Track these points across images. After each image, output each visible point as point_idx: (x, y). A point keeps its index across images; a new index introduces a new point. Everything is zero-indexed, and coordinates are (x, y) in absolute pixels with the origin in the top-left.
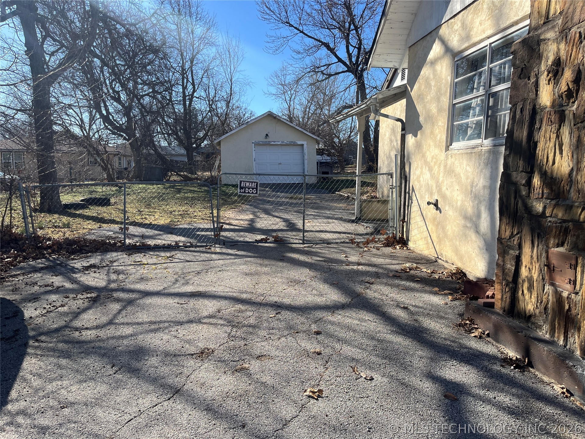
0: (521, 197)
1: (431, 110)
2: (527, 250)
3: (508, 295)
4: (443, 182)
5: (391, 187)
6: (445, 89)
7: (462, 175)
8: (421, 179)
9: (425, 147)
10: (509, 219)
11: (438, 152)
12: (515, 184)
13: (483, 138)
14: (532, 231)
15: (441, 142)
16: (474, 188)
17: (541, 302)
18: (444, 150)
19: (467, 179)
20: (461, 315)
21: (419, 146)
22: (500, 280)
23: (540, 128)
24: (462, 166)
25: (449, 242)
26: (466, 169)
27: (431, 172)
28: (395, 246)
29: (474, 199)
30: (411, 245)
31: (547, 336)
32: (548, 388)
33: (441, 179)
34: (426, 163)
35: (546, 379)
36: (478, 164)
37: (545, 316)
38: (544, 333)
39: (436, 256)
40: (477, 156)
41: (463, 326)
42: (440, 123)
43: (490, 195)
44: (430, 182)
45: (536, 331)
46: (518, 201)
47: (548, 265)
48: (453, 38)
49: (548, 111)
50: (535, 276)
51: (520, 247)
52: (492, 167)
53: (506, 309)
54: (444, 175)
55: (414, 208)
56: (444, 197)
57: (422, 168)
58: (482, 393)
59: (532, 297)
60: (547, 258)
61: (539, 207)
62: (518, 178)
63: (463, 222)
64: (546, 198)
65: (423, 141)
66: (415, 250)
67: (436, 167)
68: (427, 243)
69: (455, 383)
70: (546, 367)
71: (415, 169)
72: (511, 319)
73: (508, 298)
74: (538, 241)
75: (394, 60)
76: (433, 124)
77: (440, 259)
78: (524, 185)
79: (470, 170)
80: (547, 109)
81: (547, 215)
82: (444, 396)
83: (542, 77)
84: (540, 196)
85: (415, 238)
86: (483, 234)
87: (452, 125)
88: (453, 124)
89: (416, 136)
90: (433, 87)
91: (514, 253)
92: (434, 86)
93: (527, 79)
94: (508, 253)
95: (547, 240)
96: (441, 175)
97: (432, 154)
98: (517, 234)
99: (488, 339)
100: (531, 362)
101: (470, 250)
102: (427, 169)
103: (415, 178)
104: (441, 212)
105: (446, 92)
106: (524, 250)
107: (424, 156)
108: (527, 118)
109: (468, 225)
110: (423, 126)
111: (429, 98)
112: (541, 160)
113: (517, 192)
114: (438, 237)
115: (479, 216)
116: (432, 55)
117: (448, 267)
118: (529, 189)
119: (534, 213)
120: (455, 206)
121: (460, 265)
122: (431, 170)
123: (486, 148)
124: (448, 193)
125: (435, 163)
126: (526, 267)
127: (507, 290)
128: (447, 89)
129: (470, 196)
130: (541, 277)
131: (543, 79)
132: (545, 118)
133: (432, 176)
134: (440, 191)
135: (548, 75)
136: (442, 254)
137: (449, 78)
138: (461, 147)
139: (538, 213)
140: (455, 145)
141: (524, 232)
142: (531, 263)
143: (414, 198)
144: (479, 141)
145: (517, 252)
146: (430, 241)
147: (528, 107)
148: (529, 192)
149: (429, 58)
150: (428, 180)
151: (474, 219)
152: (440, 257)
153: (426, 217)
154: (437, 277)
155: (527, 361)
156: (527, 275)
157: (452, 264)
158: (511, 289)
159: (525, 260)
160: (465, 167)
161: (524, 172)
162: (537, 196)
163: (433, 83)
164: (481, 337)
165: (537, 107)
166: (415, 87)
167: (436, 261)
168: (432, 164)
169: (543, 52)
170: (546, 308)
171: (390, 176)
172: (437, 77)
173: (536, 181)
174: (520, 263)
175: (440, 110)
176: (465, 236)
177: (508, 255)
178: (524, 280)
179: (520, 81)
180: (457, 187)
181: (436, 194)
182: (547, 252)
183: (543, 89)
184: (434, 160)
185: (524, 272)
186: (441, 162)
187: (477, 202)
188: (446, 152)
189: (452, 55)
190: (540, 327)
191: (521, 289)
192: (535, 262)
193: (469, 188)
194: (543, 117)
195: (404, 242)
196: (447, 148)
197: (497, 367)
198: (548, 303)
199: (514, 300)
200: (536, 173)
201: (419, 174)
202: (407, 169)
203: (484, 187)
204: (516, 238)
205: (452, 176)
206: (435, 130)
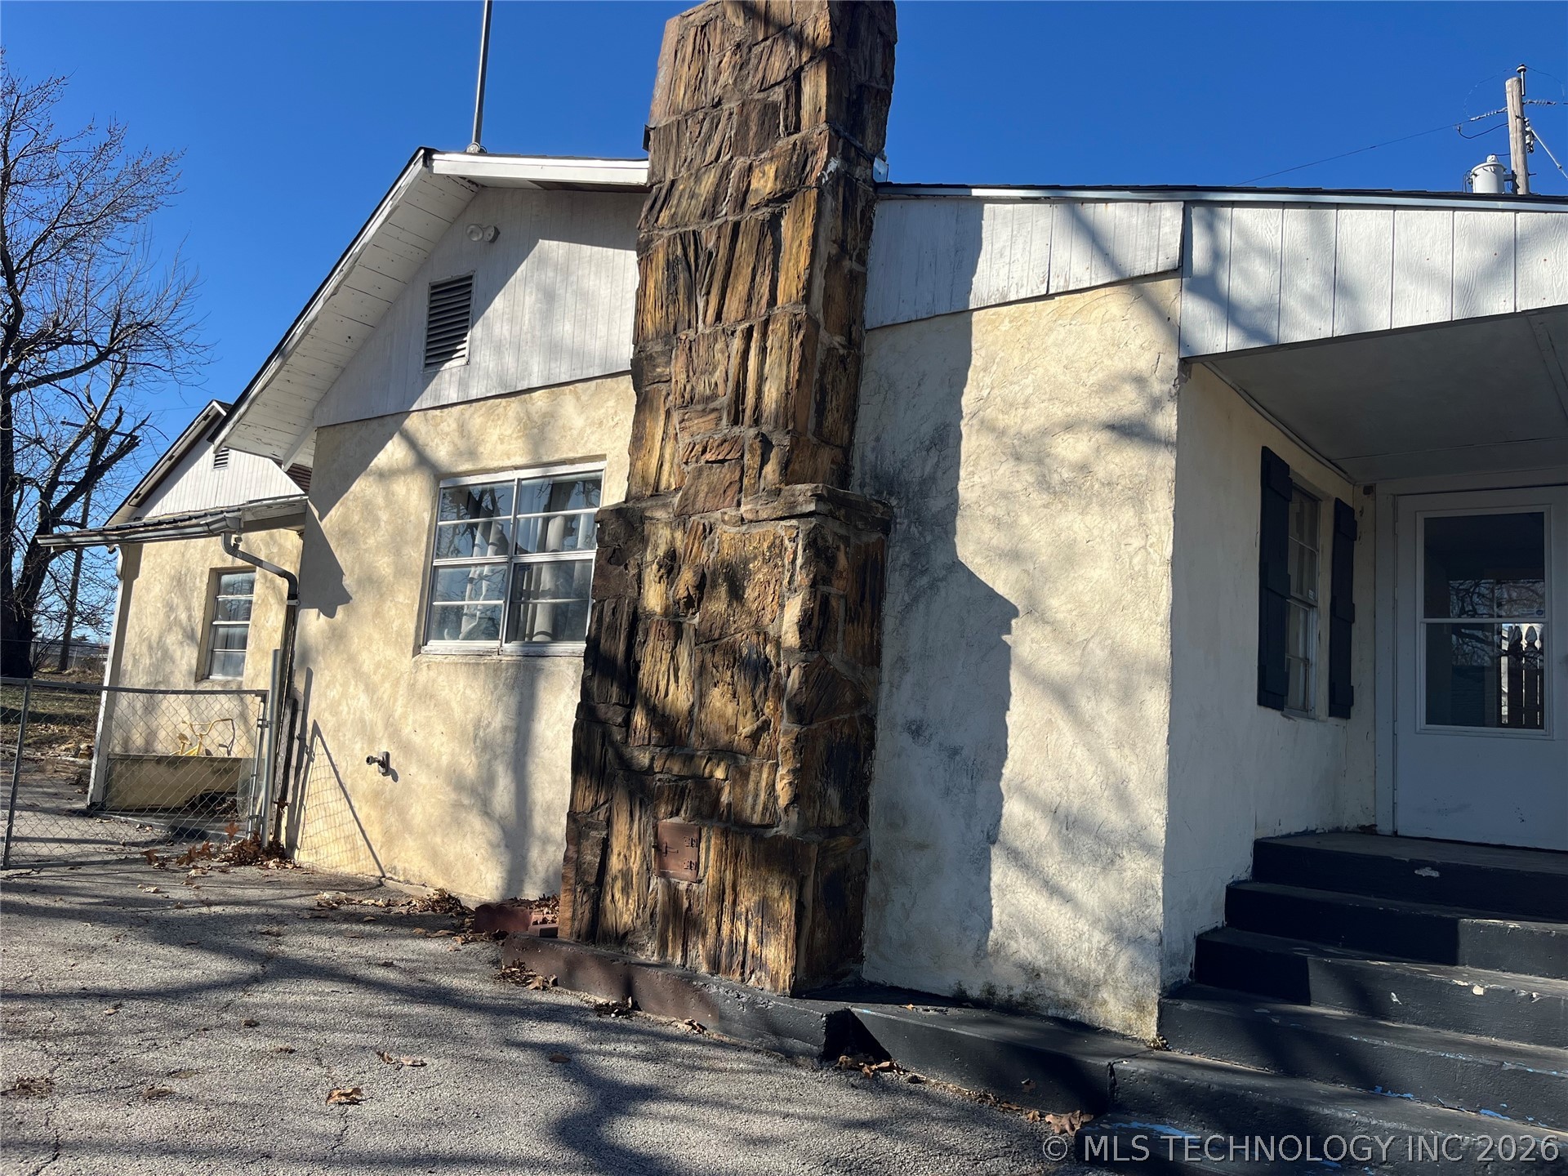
0: (613, 743)
1: (375, 567)
2: (621, 826)
3: (587, 908)
4: (404, 716)
5: (260, 723)
6: (416, 533)
7: (454, 705)
8: (344, 708)
9: (356, 640)
10: (591, 779)
11: (394, 655)
12: (604, 723)
13: (501, 640)
14: (631, 797)
15: (401, 636)
16: (482, 730)
17: (645, 907)
18: (411, 653)
19: (467, 713)
20: (496, 963)
21: (337, 637)
22: (570, 885)
23: (645, 642)
24: (454, 687)
25: (415, 840)
26: (464, 693)
27: (374, 692)
28: (262, 862)
29: (481, 752)
30: (301, 857)
31: (655, 958)
32: (670, 1028)
33: (399, 711)
34: (358, 674)
35: (664, 1019)
36: (491, 686)
37: (650, 927)
38: (649, 953)
39: (379, 874)
40: (491, 671)
41: (509, 977)
42: (401, 598)
43: (516, 743)
44: (369, 716)
45: (635, 955)
46: (606, 750)
47: (657, 847)
48: (437, 444)
49: (658, 621)
50: (635, 868)
51: (609, 823)
52: (522, 694)
53: (583, 931)
54: (408, 703)
55: (318, 773)
56: (407, 748)
57: (345, 685)
58: (596, 1047)
59: (630, 901)
60: (656, 835)
61: (644, 759)
62: (610, 714)
63: (453, 796)
64: (655, 745)
65: (351, 629)
66: (318, 868)
67: (387, 685)
68: (354, 848)
69: (552, 1044)
70: (661, 1002)
71: (324, 684)
72: (592, 947)
73: (587, 912)
74: (640, 811)
75: (277, 443)
76: (381, 596)
77: (391, 879)
78: (620, 725)
79: (473, 696)
80: (657, 618)
81: (657, 770)
82: (550, 1060)
83: (649, 570)
84: (646, 742)
85: (315, 840)
86: (500, 817)
87: (430, 607)
88: (431, 604)
89: (331, 614)
90: (383, 524)
91: (597, 835)
92: (387, 522)
93: (622, 567)
94: (587, 837)
95: (656, 807)
96: (400, 702)
97: (377, 658)
98: (604, 803)
99: (558, 988)
100: (637, 1002)
101: (470, 850)
102: (362, 687)
103: (323, 705)
104: (395, 779)
105: (418, 539)
106: (615, 828)
107: (352, 659)
108: (625, 625)
109: (466, 802)
110: (353, 597)
111: (371, 541)
112: (647, 690)
113: (606, 737)
114: (386, 833)
115: (490, 781)
116: (382, 460)
117: (413, 893)
118: (627, 731)
119: (636, 768)
120: (435, 765)
121: (441, 884)
122: (370, 689)
123: (509, 658)
124: (417, 739)
125: (384, 678)
126: (619, 855)
127: (585, 900)
128: (419, 534)
129: (472, 744)
130: (645, 867)
131: (651, 574)
132: (654, 629)
133: (376, 704)
134: (394, 733)
135: (659, 571)
136: (395, 868)
137: (427, 517)
138: (451, 650)
139: (642, 767)
140: (433, 644)
141: (616, 800)
142: (629, 848)
143: (318, 749)
144: (494, 644)
145: (604, 833)
146: (360, 841)
147: (626, 609)
148: (627, 736)
149: (376, 465)
150: (362, 712)
151: (480, 789)
152: (388, 875)
153: (353, 790)
154: (404, 912)
155: (630, 1001)
156: (620, 867)
157: (423, 885)
158: (591, 897)
159: (618, 845)
160: (462, 690)
161: (620, 705)
162: (640, 742)
163: (384, 516)
164: (545, 988)
165: (640, 611)
166: (333, 512)
167: (381, 884)
168: (377, 678)
169: (649, 535)
170: (652, 915)
171: (259, 699)
172: (396, 506)
173: (639, 719)
174: (609, 850)
175: (401, 571)
176: (458, 823)
177: (587, 840)
178: (616, 876)
179: (611, 567)
180: (439, 727)
181: (384, 741)
182: (655, 827)
183: (650, 587)
184: (382, 671)
185: (615, 864)
186: (402, 674)
187: (487, 757)
188: (413, 656)
189: (435, 476)
190: (642, 948)
191: (610, 893)
192: (635, 845)
193: (470, 728)
194: (650, 627)
195: (283, 853)
196: (417, 650)
197: (593, 1018)
198: (655, 906)
199: (597, 911)
200: (638, 707)
201: (337, 697)
202: (299, 684)
203: (505, 729)
204: (603, 810)
205: (428, 706)
206: (386, 608)
